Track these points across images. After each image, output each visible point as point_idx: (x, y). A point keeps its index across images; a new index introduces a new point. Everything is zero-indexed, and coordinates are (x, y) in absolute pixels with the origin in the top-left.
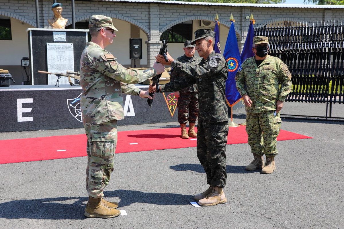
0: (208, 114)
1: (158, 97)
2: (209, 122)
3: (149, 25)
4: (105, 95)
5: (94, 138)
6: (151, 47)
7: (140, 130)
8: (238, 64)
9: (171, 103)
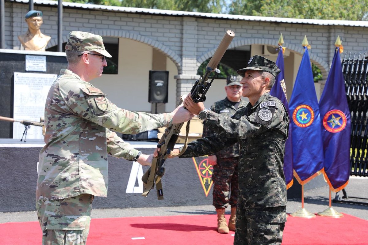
0: (252, 194)
1: (184, 164)
2: (253, 206)
3: (181, 51)
4: (78, 154)
5: (50, 224)
6: (182, 85)
7: (152, 216)
8: (315, 115)
9: (205, 175)
